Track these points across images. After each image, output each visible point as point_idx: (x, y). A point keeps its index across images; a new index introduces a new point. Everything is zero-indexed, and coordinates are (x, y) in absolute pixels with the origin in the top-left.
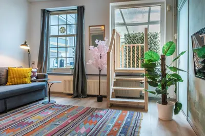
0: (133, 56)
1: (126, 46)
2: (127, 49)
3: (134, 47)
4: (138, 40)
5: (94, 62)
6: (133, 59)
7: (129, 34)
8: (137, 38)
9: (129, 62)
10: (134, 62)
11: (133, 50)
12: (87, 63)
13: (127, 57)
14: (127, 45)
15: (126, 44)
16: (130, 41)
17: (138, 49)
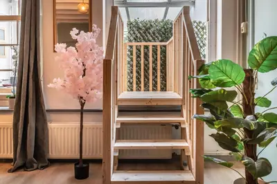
0: (146, 66)
1: (131, 47)
2: (135, 51)
3: (146, 47)
4: (154, 33)
5: (68, 83)
6: (146, 71)
7: (137, 23)
8: (152, 29)
9: (138, 79)
10: (146, 77)
11: (146, 55)
12: (50, 85)
13: (135, 68)
14: (134, 44)
15: (130, 41)
16: (139, 35)
17: (155, 52)
